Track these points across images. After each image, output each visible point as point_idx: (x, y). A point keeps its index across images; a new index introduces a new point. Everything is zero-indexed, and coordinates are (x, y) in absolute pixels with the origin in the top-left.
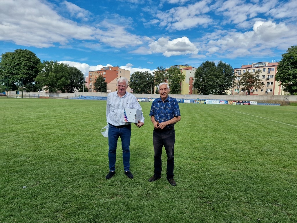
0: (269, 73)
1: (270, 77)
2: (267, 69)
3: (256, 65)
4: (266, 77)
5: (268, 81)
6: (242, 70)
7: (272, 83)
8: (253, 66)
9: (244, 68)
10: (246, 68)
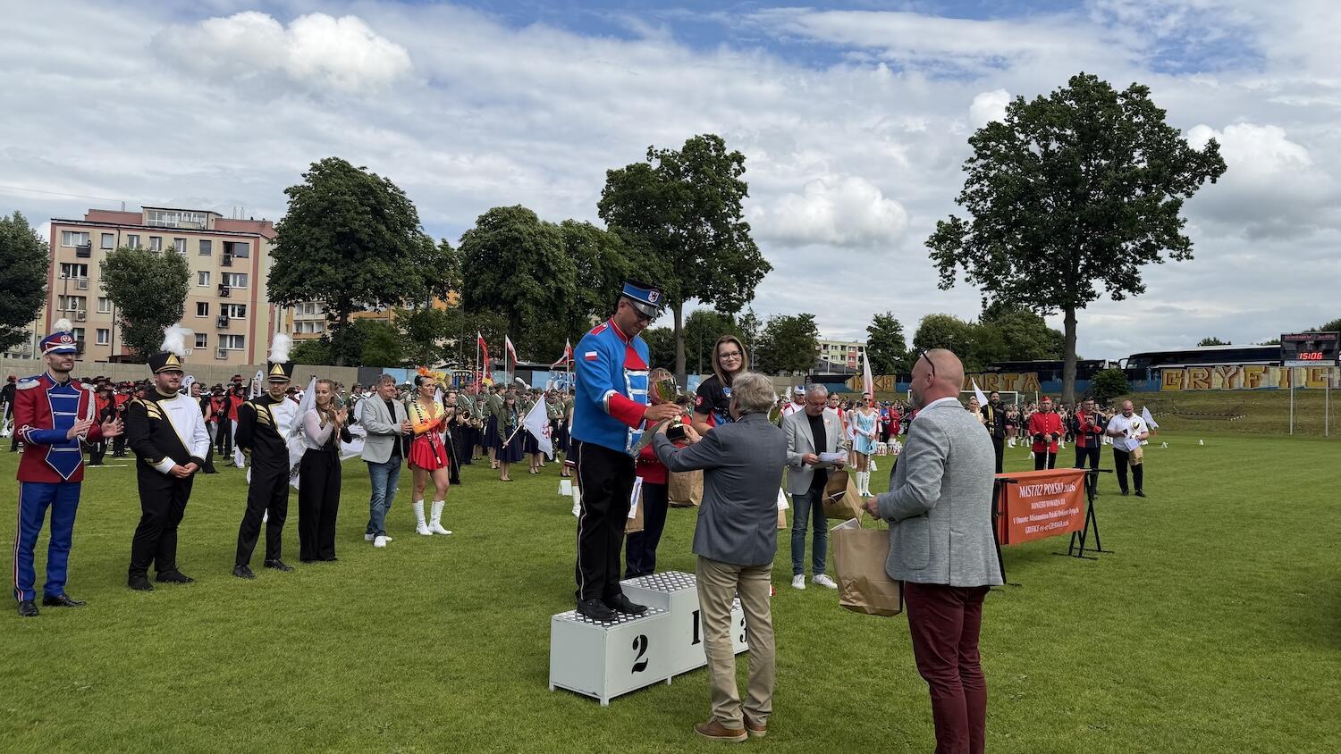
0: (227, 262)
1: (235, 283)
2: (217, 244)
3: (160, 218)
4: (216, 279)
5: (225, 300)
6: (96, 234)
7: (242, 314)
8: (146, 221)
9: (110, 225)
10: (118, 227)
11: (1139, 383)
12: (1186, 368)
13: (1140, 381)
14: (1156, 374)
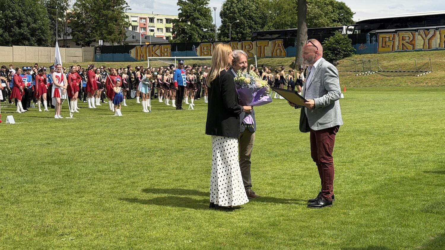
11: (361, 46)
12: (396, 32)
13: (362, 44)
14: (374, 38)
